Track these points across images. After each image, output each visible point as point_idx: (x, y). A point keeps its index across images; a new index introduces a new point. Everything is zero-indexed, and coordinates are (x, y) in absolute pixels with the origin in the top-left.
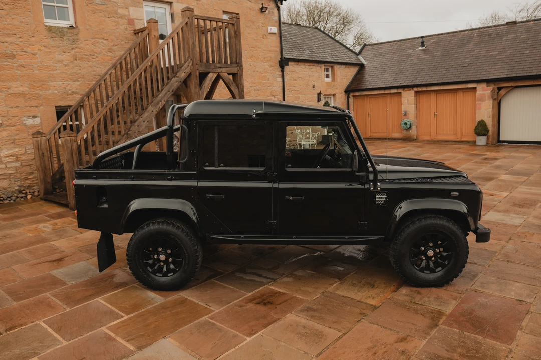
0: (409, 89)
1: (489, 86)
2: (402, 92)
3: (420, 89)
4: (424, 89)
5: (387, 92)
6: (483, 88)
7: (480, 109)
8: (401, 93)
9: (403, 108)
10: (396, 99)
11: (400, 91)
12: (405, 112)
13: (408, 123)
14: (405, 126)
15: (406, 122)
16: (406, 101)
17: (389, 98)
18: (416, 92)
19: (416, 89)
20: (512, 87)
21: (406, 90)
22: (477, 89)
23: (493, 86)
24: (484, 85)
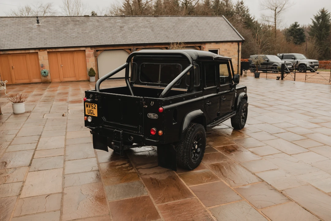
0: (44, 50)
1: (92, 49)
2: (39, 52)
3: (51, 50)
4: (54, 50)
5: (27, 52)
6: (89, 51)
7: (89, 62)
8: (37, 53)
9: (41, 62)
10: (33, 57)
11: (37, 51)
12: (42, 65)
13: (46, 72)
14: (44, 74)
15: (45, 71)
16: (42, 58)
17: (28, 56)
18: (48, 52)
19: (48, 50)
20: (103, 50)
21: (41, 50)
22: (86, 51)
23: (94, 49)
24: (89, 49)
